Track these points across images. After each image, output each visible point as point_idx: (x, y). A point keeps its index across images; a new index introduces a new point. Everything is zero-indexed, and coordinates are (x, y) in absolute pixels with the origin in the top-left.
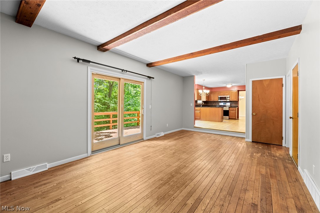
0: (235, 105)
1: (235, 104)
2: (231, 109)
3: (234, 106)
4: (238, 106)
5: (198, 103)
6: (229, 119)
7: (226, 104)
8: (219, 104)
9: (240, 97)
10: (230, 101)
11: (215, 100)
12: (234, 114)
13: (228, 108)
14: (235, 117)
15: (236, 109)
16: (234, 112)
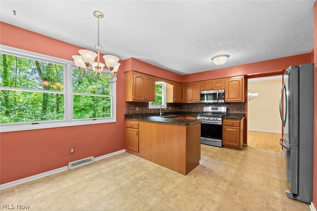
0: (237, 112)
1: (238, 110)
2: (227, 121)
3: (235, 114)
4: (245, 115)
6: (223, 146)
7: (217, 109)
8: (203, 109)
9: (249, 94)
10: (226, 102)
11: (194, 100)
12: (236, 135)
13: (221, 119)
14: (239, 141)
15: (240, 122)
16: (236, 130)
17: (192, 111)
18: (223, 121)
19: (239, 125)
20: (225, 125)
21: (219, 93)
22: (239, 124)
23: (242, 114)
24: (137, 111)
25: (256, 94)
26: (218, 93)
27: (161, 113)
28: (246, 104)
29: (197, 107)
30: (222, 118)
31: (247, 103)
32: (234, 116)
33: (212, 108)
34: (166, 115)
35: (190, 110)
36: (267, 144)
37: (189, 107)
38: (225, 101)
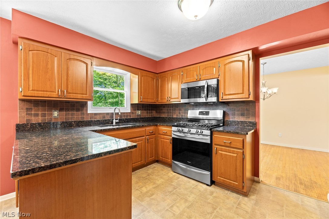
0: (242, 119)
1: (242, 115)
2: (220, 137)
4: (255, 126)
5: (89, 112)
6: (213, 182)
7: (207, 113)
8: (187, 114)
9: (263, 90)
10: (220, 100)
11: (173, 100)
12: (236, 166)
13: (208, 132)
14: (242, 178)
15: (243, 140)
16: (235, 155)
17: (175, 116)
18: (213, 137)
19: (242, 145)
20: (216, 145)
21: (208, 85)
22: (242, 143)
23: (250, 122)
24: (55, 118)
25: (275, 90)
26: (206, 86)
27: (116, 120)
28: (256, 104)
29: (180, 110)
30: (211, 130)
31: (259, 102)
32: (236, 125)
33: (200, 112)
34: (127, 123)
35: (170, 115)
36: (295, 176)
37: (170, 110)
38: (218, 99)
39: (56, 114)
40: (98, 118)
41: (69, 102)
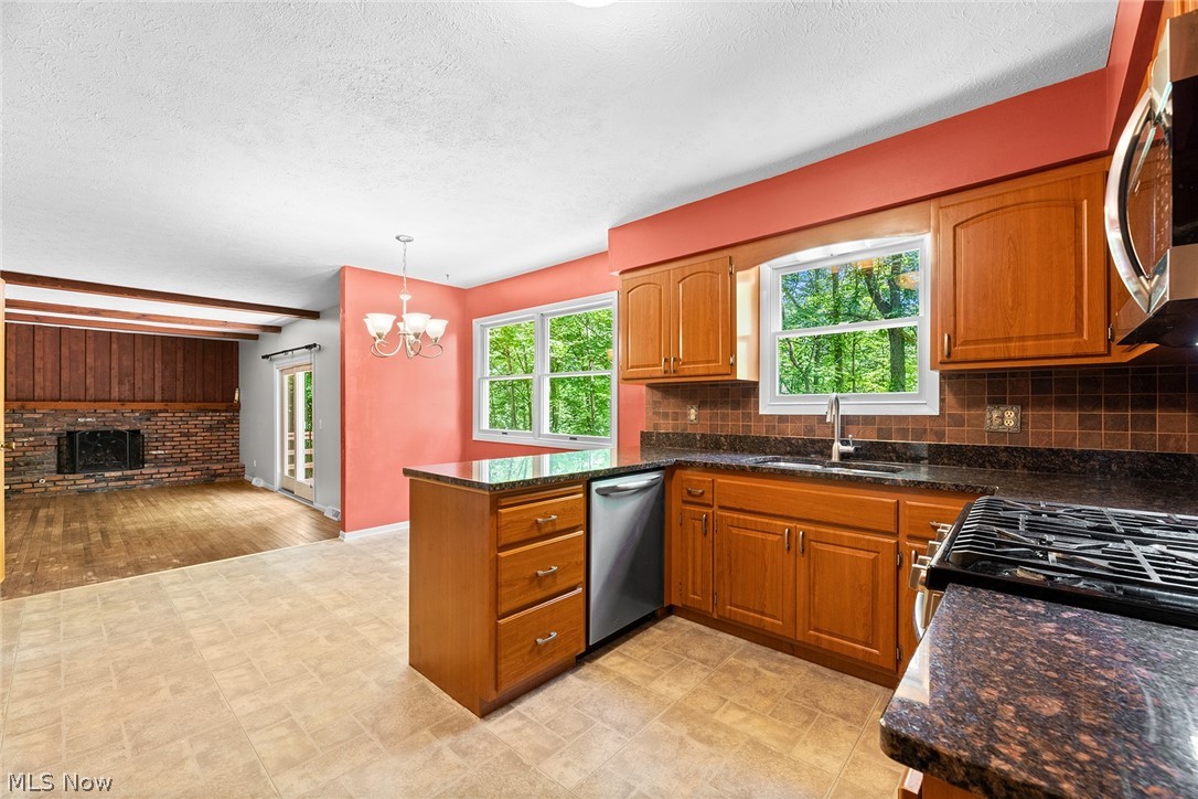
5: (761, 411)
24: (693, 423)
27: (843, 442)
39: (693, 413)
40: (790, 432)
41: (717, 385)
